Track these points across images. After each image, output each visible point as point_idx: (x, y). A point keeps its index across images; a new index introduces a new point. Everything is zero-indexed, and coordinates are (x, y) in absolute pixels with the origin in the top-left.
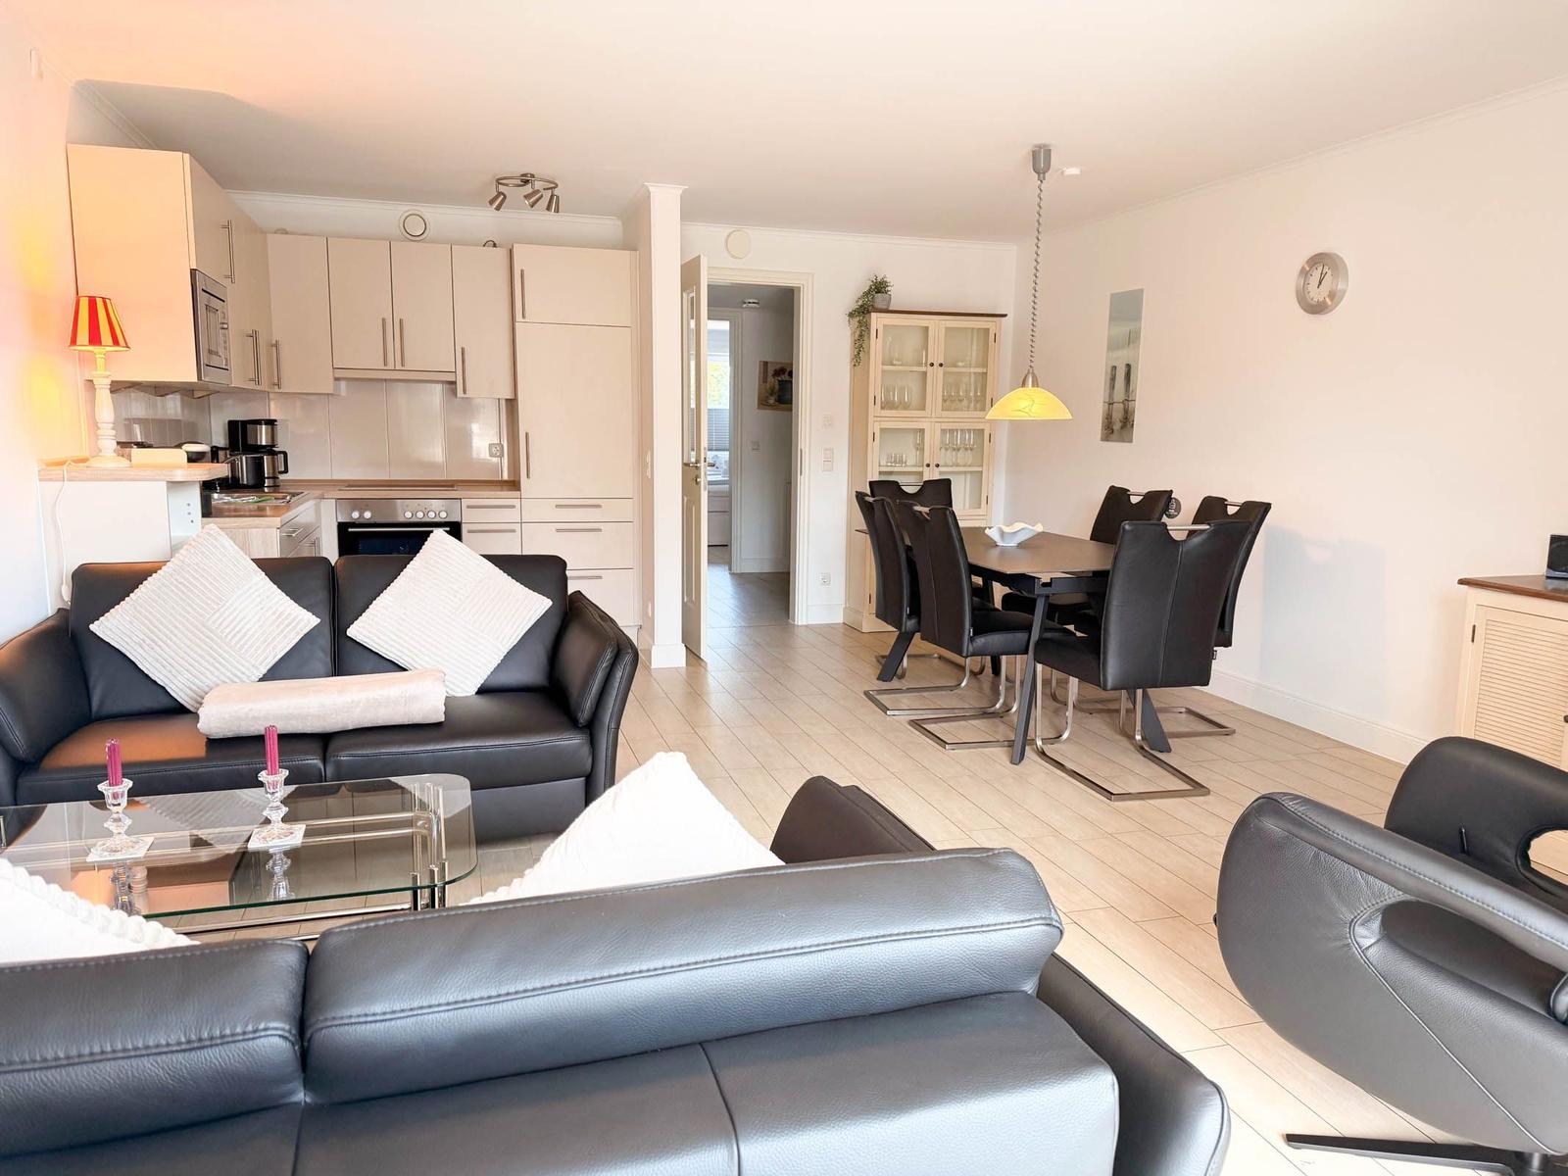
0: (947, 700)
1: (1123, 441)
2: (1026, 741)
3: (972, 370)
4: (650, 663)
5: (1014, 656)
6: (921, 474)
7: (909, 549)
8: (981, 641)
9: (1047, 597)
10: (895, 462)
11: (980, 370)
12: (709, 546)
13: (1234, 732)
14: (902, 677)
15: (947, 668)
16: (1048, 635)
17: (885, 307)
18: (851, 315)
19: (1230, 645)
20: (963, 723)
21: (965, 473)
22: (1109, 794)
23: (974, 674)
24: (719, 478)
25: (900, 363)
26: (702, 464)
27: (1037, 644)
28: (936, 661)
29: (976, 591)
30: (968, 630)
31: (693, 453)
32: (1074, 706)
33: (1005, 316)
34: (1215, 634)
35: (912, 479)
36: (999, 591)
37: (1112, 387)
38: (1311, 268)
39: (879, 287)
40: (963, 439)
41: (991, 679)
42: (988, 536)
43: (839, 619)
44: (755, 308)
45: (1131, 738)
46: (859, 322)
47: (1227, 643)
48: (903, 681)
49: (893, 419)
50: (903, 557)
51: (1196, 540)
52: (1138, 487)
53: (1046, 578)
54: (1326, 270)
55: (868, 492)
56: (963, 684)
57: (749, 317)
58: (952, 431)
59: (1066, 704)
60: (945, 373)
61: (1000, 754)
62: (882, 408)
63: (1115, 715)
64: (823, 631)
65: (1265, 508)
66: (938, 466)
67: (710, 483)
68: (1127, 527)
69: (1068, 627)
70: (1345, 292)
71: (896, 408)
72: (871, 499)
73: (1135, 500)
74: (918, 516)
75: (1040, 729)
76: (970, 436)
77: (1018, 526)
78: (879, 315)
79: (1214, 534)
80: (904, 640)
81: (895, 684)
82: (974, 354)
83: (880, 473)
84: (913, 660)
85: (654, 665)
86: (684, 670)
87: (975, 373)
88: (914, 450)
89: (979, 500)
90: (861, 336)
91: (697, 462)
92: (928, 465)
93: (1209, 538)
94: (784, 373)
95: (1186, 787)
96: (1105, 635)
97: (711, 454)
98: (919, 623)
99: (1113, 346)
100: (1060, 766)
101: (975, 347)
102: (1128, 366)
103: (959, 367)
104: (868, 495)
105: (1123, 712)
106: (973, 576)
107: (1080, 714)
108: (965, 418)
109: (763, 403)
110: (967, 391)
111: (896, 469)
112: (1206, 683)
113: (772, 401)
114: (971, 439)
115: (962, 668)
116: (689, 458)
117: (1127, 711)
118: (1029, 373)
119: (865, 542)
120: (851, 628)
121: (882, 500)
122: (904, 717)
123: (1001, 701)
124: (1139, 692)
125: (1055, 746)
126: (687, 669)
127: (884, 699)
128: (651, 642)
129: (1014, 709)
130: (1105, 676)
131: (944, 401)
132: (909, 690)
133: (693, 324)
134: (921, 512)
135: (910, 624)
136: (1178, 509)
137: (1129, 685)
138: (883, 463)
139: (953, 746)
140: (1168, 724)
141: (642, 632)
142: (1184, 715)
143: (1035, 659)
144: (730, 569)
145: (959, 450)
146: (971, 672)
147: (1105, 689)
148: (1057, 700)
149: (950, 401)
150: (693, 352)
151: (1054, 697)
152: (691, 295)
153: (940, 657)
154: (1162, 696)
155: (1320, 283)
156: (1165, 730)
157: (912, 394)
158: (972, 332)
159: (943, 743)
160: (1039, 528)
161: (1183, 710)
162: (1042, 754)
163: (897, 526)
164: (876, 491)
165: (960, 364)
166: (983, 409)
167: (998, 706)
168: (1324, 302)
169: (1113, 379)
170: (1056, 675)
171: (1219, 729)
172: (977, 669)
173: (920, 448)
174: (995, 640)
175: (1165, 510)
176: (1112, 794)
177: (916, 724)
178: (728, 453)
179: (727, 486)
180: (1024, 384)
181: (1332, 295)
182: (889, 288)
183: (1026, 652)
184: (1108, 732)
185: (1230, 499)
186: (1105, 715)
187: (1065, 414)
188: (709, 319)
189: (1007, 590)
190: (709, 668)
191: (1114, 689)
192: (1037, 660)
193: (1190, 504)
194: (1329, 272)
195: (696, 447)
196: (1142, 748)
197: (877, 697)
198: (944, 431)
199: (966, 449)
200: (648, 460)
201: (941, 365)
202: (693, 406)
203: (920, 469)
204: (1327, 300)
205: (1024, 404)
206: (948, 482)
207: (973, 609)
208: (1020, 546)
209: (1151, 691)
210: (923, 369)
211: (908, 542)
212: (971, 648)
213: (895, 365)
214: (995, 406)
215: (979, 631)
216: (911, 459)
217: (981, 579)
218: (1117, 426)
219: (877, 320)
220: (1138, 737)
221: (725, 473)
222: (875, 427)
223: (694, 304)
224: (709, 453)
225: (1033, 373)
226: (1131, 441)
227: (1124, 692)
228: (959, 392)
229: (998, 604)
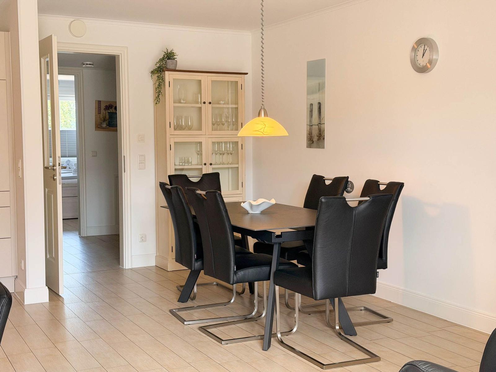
0: (223, 312)
1: (319, 148)
2: (272, 335)
3: (230, 106)
4: (24, 301)
5: (262, 281)
6: (201, 169)
7: (194, 217)
8: (241, 273)
9: (280, 244)
10: (185, 162)
11: (234, 106)
12: (63, 219)
13: (392, 320)
14: (194, 299)
15: (221, 291)
16: (281, 267)
17: (173, 68)
18: (152, 72)
19: (387, 268)
20: (233, 326)
21: (228, 168)
22: (321, 365)
23: (239, 294)
24: (71, 175)
25: (185, 102)
26: (57, 167)
27: (275, 273)
28: (215, 287)
29: (237, 242)
30: (233, 267)
31: (51, 159)
32: (299, 310)
33: (247, 74)
34: (377, 262)
35: (195, 173)
36: (251, 241)
37: (311, 116)
38: (418, 46)
39: (169, 56)
40: (226, 147)
41: (249, 297)
42: (242, 207)
43: (153, 263)
44: (91, 67)
45: (334, 328)
46: (158, 77)
47: (384, 266)
48: (194, 301)
49: (182, 136)
50: (191, 222)
51: (363, 206)
52: (329, 175)
53: (278, 233)
54: (426, 47)
55: (168, 182)
56: (232, 301)
57: (87, 73)
58: (219, 143)
59: (294, 309)
60: (212, 108)
61: (256, 344)
62: (175, 129)
63: (323, 314)
64: (142, 272)
65: (401, 185)
66: (211, 164)
67: (63, 178)
68: (323, 200)
69: (292, 261)
70: (437, 60)
71: (184, 129)
72: (169, 187)
73: (328, 183)
74: (199, 197)
75: (279, 326)
76: (230, 146)
77: (261, 201)
78: (170, 72)
79: (372, 202)
80: (194, 275)
81: (189, 303)
82: (230, 95)
83: (176, 170)
84: (200, 287)
85: (27, 301)
86: (48, 305)
87: (232, 108)
88: (196, 155)
89: (237, 184)
90: (159, 85)
91: (54, 166)
92: (205, 164)
93: (370, 205)
94: (111, 108)
95: (367, 357)
96: (314, 265)
97: (64, 160)
98: (203, 264)
99: (310, 92)
100: (292, 349)
101: (230, 92)
102: (319, 103)
103: (220, 104)
104: (168, 185)
105: (328, 312)
106: (234, 233)
107: (303, 315)
108: (226, 135)
109: (98, 127)
110: (227, 117)
111: (186, 167)
112: (374, 292)
113: (104, 125)
114: (230, 147)
115: (231, 290)
116: (48, 162)
117: (330, 311)
118: (261, 108)
119: (167, 214)
120: (160, 269)
121: (177, 187)
122: (196, 325)
123: (256, 310)
124: (336, 300)
125: (289, 336)
126: (49, 303)
127: (182, 314)
128: (24, 287)
129: (263, 315)
130: (316, 292)
131: (213, 124)
132: (199, 307)
133: (48, 77)
134: (201, 194)
135: (197, 265)
136: (352, 188)
137: (331, 296)
138: (177, 163)
139: (227, 342)
140: (355, 317)
141: (17, 280)
142: (363, 312)
143: (274, 283)
144: (80, 234)
145: (224, 154)
146: (237, 292)
147: (316, 299)
148: (289, 307)
149: (217, 125)
150: (49, 94)
151: (287, 306)
152: (47, 60)
153: (218, 285)
154: (350, 301)
155: (423, 55)
156: (353, 322)
157: (193, 120)
158: (228, 83)
159: (220, 340)
160: (273, 202)
161: (363, 308)
162: (281, 342)
163: (187, 204)
164: (173, 182)
165: (222, 102)
166: (237, 129)
167: (254, 314)
168: (426, 65)
169: (311, 111)
170: (288, 291)
171: (384, 319)
172: (240, 290)
173: (200, 153)
174: (250, 272)
175: (345, 188)
176: (324, 365)
177: (203, 329)
178: (76, 158)
179: (77, 180)
180: (259, 115)
181: (430, 62)
182: (175, 57)
183: (269, 279)
184: (320, 325)
185: (381, 181)
186: (318, 315)
187: (284, 132)
188: (59, 74)
189: (256, 241)
190: (65, 302)
191: (321, 299)
192: (276, 283)
193: (359, 184)
194: (428, 49)
195: (53, 155)
196: (340, 334)
197: (178, 313)
198: (214, 143)
199: (228, 154)
200: (20, 165)
201: (210, 103)
202: (50, 129)
203: (200, 167)
204: (428, 65)
205: (260, 127)
206: (217, 175)
207: (236, 253)
208: (263, 213)
209: (343, 299)
210: (199, 105)
211: (193, 213)
212: (235, 278)
213: (182, 103)
214: (243, 128)
215: (240, 266)
216: (194, 160)
217: (240, 234)
218: (315, 139)
219: (169, 76)
220: (337, 327)
221: (75, 171)
222: (171, 141)
223: (49, 65)
224: (62, 159)
225: (264, 108)
226: (323, 148)
227: (328, 300)
228: (221, 119)
229: (251, 250)
